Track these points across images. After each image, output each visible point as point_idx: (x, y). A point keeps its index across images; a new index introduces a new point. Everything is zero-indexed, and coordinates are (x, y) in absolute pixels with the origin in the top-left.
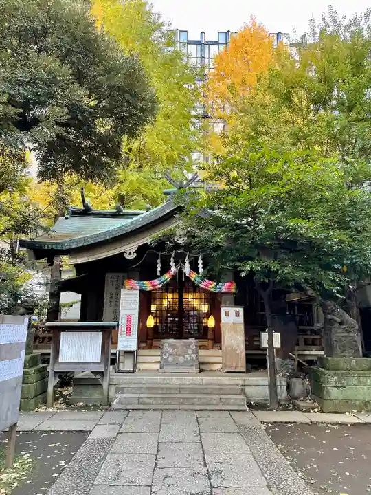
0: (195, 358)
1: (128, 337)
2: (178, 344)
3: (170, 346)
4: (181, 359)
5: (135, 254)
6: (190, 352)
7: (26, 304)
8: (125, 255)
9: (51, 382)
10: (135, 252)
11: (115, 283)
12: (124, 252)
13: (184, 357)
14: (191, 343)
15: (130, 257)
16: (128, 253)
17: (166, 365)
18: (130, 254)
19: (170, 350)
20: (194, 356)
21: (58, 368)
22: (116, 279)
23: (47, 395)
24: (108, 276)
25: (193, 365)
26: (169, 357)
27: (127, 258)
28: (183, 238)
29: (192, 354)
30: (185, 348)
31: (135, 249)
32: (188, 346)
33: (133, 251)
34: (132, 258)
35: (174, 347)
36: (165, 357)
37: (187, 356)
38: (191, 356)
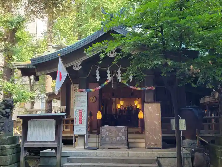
1: (80, 125)
3: (107, 131)
5: (81, 67)
6: (120, 134)
7: (6, 102)
9: (22, 155)
10: (80, 65)
12: (73, 66)
13: (116, 138)
14: (121, 128)
15: (77, 69)
16: (75, 66)
18: (77, 67)
19: (107, 133)
20: (124, 138)
21: (27, 145)
23: (20, 163)
25: (123, 144)
26: (106, 138)
27: (75, 69)
28: (113, 54)
29: (122, 136)
30: (117, 132)
31: (80, 63)
32: (119, 131)
33: (78, 65)
34: (79, 69)
35: (109, 131)
36: (103, 138)
37: (119, 138)
38: (121, 137)
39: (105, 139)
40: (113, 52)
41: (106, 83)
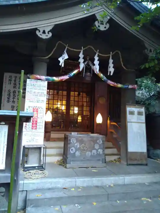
0: (101, 153)
1: (34, 130)
2: (85, 139)
3: (77, 141)
4: (88, 154)
5: (50, 34)
6: (97, 147)
8: (37, 32)
10: (51, 31)
11: (13, 82)
12: (36, 29)
13: (91, 151)
14: (98, 139)
15: (44, 37)
16: (42, 31)
17: (73, 161)
18: (44, 32)
19: (78, 145)
20: (100, 151)
22: (13, 79)
24: (7, 75)
25: (99, 160)
26: (76, 152)
27: (41, 36)
28: (105, 25)
29: (99, 149)
30: (92, 143)
31: (50, 28)
32: (95, 141)
33: (47, 30)
34: (47, 37)
35: (81, 142)
36: (72, 152)
37: (94, 151)
38: (97, 150)
39: (74, 153)
40: (105, 23)
41: (75, 72)
